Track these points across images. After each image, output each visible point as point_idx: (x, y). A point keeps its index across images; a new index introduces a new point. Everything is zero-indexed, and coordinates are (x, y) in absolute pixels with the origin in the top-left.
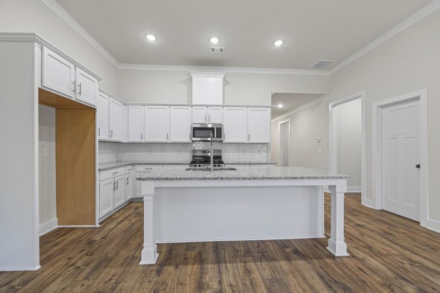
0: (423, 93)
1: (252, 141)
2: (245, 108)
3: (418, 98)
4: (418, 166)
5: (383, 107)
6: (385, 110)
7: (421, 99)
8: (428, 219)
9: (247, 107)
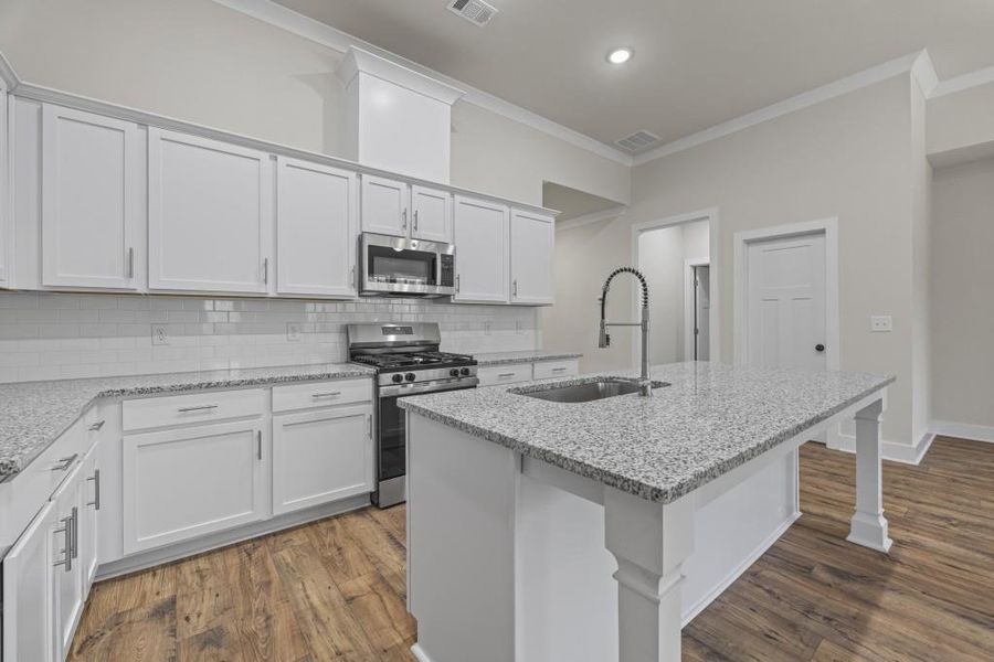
0: (830, 224)
1: (520, 299)
2: (505, 208)
3: (822, 232)
4: (820, 348)
5: (749, 242)
6: (754, 249)
7: (827, 235)
8: (840, 434)
9: (510, 204)
